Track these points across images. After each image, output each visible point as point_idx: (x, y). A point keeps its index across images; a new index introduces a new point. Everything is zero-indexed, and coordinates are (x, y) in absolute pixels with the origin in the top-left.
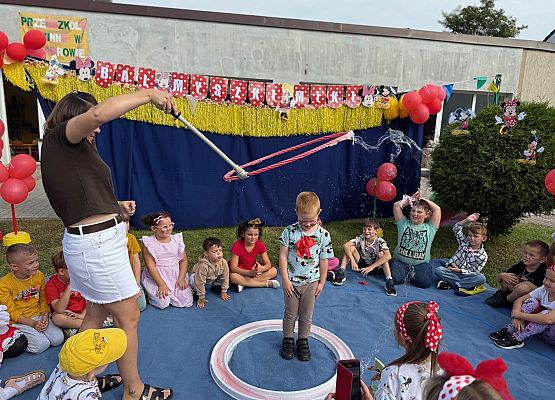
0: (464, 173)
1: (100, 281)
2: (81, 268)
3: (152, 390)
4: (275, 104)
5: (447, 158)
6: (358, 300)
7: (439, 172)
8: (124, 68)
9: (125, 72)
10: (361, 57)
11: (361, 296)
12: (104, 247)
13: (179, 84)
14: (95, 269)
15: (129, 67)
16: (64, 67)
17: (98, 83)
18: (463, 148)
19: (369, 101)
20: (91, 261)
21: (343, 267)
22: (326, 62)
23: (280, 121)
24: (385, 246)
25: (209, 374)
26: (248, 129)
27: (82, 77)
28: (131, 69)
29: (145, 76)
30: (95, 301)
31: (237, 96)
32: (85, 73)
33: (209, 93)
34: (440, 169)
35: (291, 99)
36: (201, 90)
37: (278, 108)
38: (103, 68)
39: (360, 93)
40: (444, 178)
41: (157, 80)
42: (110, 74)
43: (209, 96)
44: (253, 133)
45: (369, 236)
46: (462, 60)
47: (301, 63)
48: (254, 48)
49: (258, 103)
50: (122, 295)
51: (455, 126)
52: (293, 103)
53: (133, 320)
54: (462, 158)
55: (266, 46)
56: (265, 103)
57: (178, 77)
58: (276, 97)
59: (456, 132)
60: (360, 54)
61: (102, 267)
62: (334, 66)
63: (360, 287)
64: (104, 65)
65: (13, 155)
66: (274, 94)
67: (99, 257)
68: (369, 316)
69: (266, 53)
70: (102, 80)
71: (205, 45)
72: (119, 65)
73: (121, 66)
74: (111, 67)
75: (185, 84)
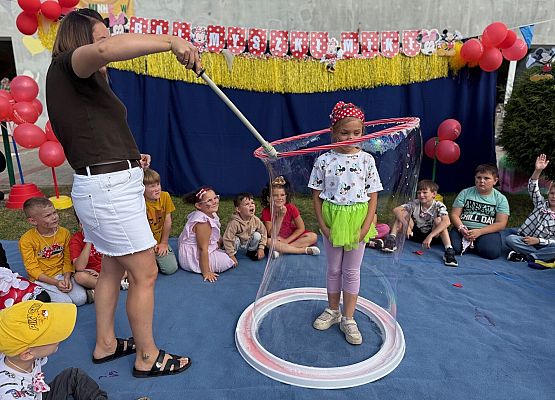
0: (545, 125)
1: (110, 230)
2: (90, 214)
3: (167, 357)
4: (321, 55)
5: (523, 110)
6: (411, 271)
7: (513, 126)
8: (158, 23)
9: (159, 28)
10: (421, 11)
11: (413, 266)
12: (114, 191)
13: (215, 38)
14: (104, 215)
15: (163, 21)
18: (545, 96)
19: (430, 48)
20: (100, 206)
21: (394, 234)
22: (381, 19)
23: (326, 74)
24: (444, 210)
25: (234, 343)
26: (290, 84)
28: (165, 24)
29: (180, 31)
30: (106, 253)
31: (277, 48)
32: (119, 31)
33: (247, 46)
34: (514, 123)
35: (338, 49)
36: (238, 44)
37: (323, 60)
38: (137, 24)
39: (419, 39)
40: (520, 134)
41: (192, 35)
43: (247, 50)
45: (424, 201)
46: (540, 9)
47: (353, 21)
48: (302, 8)
49: (301, 54)
50: (136, 248)
51: (535, 70)
52: (340, 53)
53: (150, 277)
54: (543, 108)
55: (314, 5)
56: (309, 54)
57: (214, 30)
58: (322, 47)
59: (536, 78)
60: (420, 8)
61: (111, 213)
62: (390, 23)
63: (413, 257)
64: (138, 21)
66: (319, 43)
67: (109, 202)
68: (422, 288)
69: (315, 12)
72: (153, 21)
73: (155, 21)
74: (145, 23)
75: (221, 38)
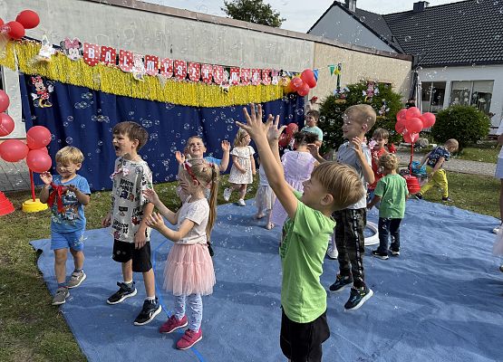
4: (220, 82)
8: (108, 50)
9: (108, 54)
13: (151, 64)
15: (111, 49)
16: (54, 46)
17: (86, 62)
19: (276, 80)
23: (223, 95)
26: (202, 101)
27: (71, 56)
28: (114, 51)
29: (125, 58)
31: (193, 75)
32: (74, 53)
33: (174, 73)
35: (229, 78)
36: (168, 70)
37: (221, 85)
38: (90, 49)
39: (270, 75)
41: (134, 61)
42: (96, 55)
43: (174, 76)
44: (207, 105)
47: (167, 43)
48: (126, 28)
49: (208, 81)
56: (213, 81)
57: (151, 59)
58: (220, 76)
59: (338, 101)
64: (90, 46)
65: (27, 128)
66: (218, 74)
69: (137, 33)
70: (90, 60)
71: (80, 21)
72: (103, 47)
73: (105, 47)
74: (96, 48)
75: (156, 66)
